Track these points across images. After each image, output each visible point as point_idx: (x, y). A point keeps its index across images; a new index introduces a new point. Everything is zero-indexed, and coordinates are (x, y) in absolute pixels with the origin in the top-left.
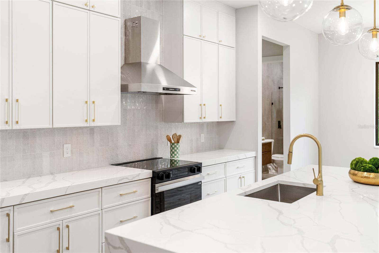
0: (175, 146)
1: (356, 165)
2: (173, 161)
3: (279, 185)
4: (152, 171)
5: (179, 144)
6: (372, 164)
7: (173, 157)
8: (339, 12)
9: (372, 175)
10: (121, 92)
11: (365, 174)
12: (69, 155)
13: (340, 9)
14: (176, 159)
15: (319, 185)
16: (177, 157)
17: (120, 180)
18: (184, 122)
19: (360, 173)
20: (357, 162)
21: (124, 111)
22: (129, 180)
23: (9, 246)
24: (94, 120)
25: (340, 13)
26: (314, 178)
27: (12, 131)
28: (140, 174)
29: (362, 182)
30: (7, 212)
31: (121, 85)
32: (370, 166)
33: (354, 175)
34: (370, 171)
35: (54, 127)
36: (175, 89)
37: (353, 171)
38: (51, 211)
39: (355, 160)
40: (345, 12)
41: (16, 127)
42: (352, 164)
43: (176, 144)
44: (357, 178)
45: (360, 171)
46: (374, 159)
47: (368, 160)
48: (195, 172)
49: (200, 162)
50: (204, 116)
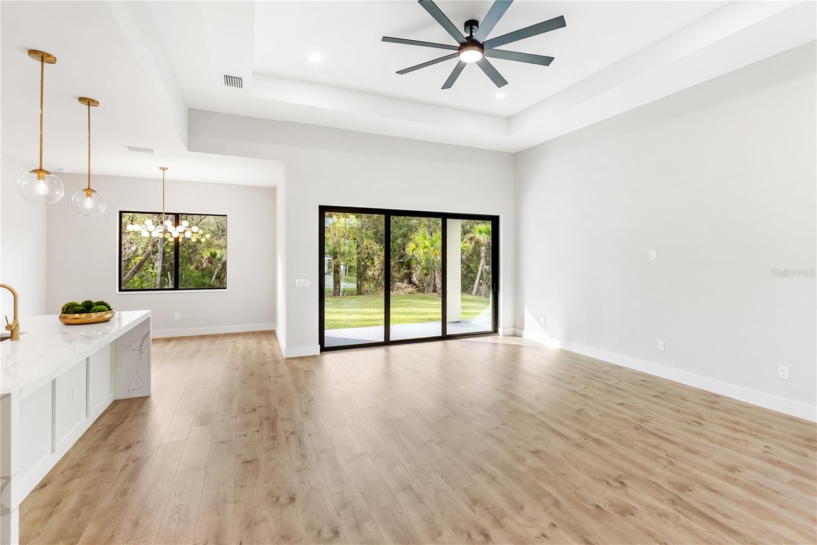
1: (67, 309)
6: (84, 307)
9: (84, 315)
11: (77, 315)
15: (14, 331)
19: (71, 316)
20: (69, 306)
26: (7, 325)
29: (73, 323)
32: (81, 308)
33: (65, 318)
34: (81, 312)
37: (64, 315)
39: (66, 305)
42: (63, 309)
44: (68, 321)
45: (70, 314)
46: (86, 302)
47: (80, 303)
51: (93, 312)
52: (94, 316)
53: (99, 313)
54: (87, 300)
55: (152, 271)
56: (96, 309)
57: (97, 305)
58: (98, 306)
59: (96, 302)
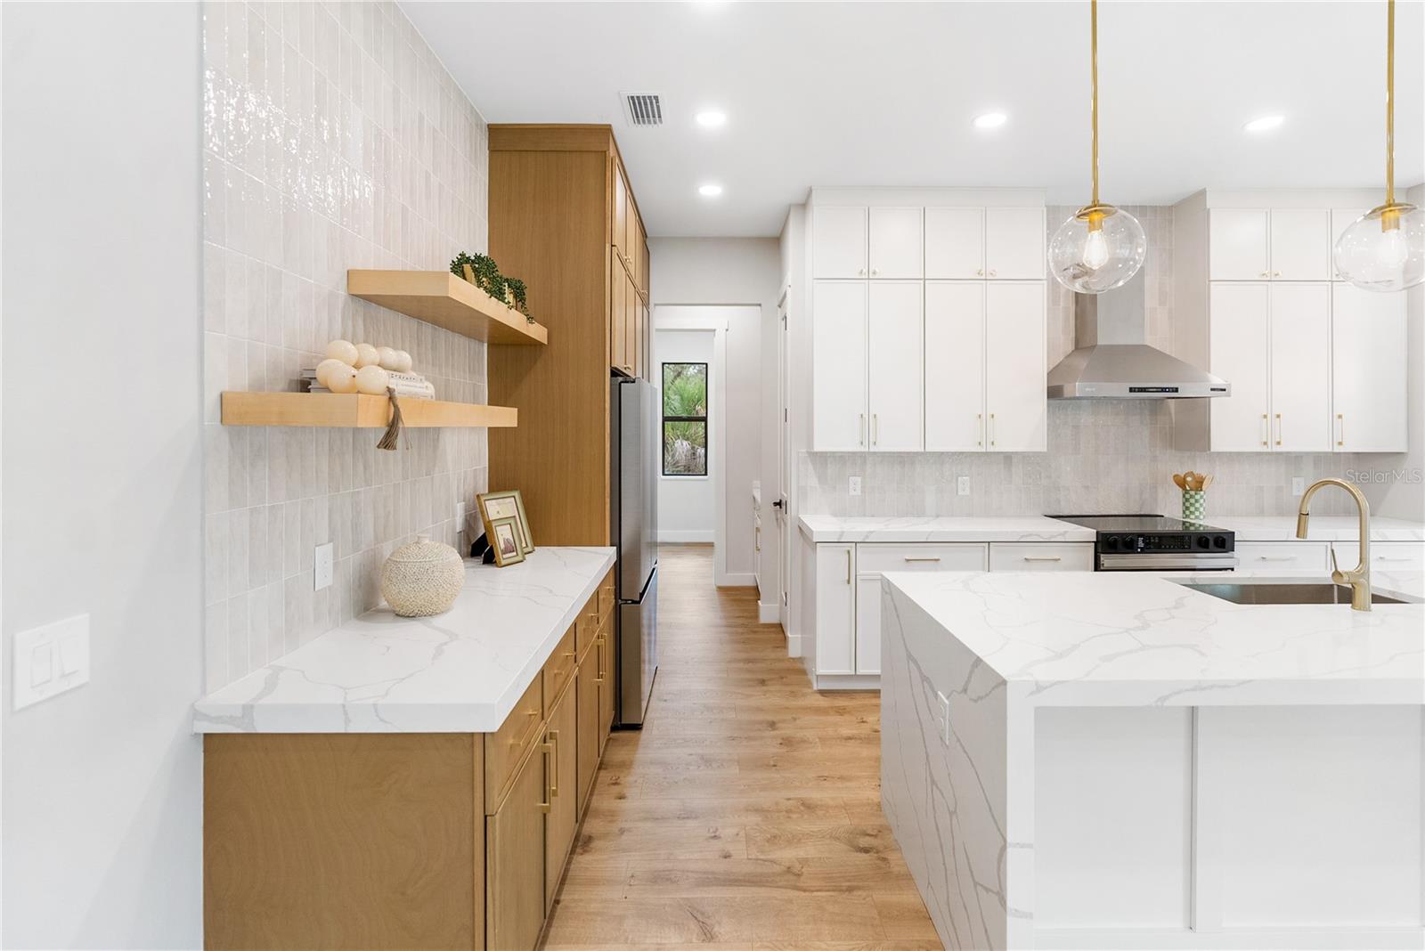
0: (1191, 497)
2: (1188, 525)
4: (1095, 531)
5: (1202, 493)
7: (1187, 516)
8: (1380, 219)
10: (1048, 397)
12: (967, 492)
13: (1383, 213)
14: (1192, 521)
16: (1197, 517)
17: (1022, 537)
18: (1212, 450)
21: (1053, 429)
22: (1042, 538)
25: (1384, 222)
28: (1066, 532)
30: (849, 549)
31: (1048, 388)
35: (927, 450)
36: (1162, 388)
38: (908, 560)
40: (1398, 220)
43: (1193, 493)
48: (1208, 548)
49: (1232, 530)
50: (1278, 440)
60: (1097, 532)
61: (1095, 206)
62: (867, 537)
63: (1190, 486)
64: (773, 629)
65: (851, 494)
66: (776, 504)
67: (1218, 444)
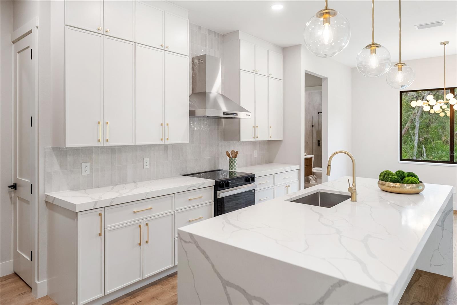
0: (233, 161)
1: (384, 176)
2: (232, 173)
3: (319, 192)
5: (236, 158)
6: (398, 176)
7: (231, 170)
8: (370, 49)
9: (398, 185)
10: (190, 116)
11: (392, 184)
12: (148, 167)
13: (371, 47)
14: (234, 171)
15: (353, 193)
16: (235, 169)
17: (188, 188)
18: (241, 141)
19: (387, 183)
20: (385, 174)
21: (192, 132)
22: (196, 187)
23: (101, 239)
24: (168, 139)
26: (349, 187)
27: (103, 147)
28: (204, 183)
29: (389, 190)
30: (99, 212)
32: (396, 177)
33: (383, 185)
34: (395, 181)
35: (136, 144)
36: (233, 113)
37: (381, 182)
38: (134, 212)
39: (383, 172)
40: (375, 50)
41: (106, 144)
42: (380, 176)
43: (234, 159)
44: (384, 188)
45: (387, 181)
46: (399, 172)
47: (394, 172)
48: (249, 182)
49: (254, 173)
50: (257, 136)
51: (407, 183)
52: (407, 187)
53: (411, 184)
54: (400, 170)
55: (410, 144)
56: (409, 180)
57: (408, 176)
58: (410, 178)
59: (407, 172)
60: (215, 181)
61: (326, 9)
62: (112, 202)
63: (233, 156)
64: (10, 280)
65: (83, 174)
66: (10, 187)
67: (243, 138)
